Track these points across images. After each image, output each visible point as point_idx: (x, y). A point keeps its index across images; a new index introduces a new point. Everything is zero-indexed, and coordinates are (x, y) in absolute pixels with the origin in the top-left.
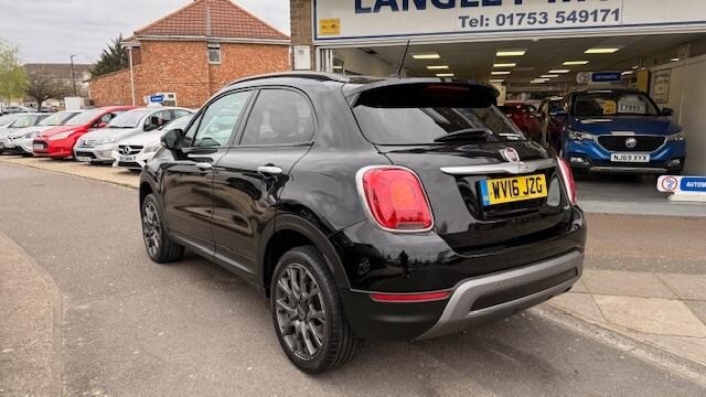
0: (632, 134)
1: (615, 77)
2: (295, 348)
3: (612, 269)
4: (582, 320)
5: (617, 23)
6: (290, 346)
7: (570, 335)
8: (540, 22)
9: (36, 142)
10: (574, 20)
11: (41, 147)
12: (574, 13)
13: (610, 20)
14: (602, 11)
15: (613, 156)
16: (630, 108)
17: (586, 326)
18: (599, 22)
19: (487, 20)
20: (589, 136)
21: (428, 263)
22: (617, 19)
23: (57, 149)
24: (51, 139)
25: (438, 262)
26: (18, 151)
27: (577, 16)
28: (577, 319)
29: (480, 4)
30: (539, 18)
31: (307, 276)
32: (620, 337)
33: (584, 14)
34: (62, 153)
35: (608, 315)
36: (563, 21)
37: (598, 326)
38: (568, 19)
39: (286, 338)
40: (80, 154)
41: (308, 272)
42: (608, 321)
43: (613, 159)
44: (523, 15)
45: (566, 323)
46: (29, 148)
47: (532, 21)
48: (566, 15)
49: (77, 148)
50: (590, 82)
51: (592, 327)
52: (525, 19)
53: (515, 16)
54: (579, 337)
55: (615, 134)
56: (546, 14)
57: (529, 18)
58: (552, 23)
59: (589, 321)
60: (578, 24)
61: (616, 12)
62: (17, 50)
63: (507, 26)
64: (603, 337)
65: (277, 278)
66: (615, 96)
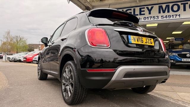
0: (189, 53)
1: (182, 39)
2: (66, 96)
3: (183, 87)
4: (172, 98)
5: (180, 18)
6: (65, 95)
7: (167, 101)
8: (157, 19)
9: (24, 58)
10: (167, 18)
11: (25, 59)
12: (167, 16)
13: (178, 17)
14: (175, 15)
15: (183, 59)
16: (187, 47)
17: (174, 100)
18: (174, 18)
19: (141, 19)
20: (175, 54)
21: (109, 62)
22: (180, 17)
23: (29, 60)
24: (28, 57)
25: (113, 62)
26: (20, 61)
27: (167, 17)
28: (171, 98)
29: (139, 15)
30: (156, 18)
31: (70, 69)
32: (187, 104)
33: (169, 16)
34: (30, 61)
35: (182, 97)
36: (163, 18)
37: (179, 100)
38: (165, 18)
39: (64, 93)
40: (34, 61)
41: (71, 68)
42: (182, 99)
43: (183, 61)
44: (151, 17)
45: (166, 99)
46: (22, 60)
47: (154, 18)
48: (164, 17)
49: (33, 59)
50: (174, 41)
51: (176, 100)
52: (152, 18)
53: (149, 17)
54: (171, 102)
55: (183, 53)
56: (158, 16)
57: (153, 18)
58: (160, 18)
59: (175, 98)
60: (168, 19)
61: (179, 15)
62: (27, 40)
63: (147, 20)
64: (180, 103)
65: (63, 73)
66: (183, 44)
